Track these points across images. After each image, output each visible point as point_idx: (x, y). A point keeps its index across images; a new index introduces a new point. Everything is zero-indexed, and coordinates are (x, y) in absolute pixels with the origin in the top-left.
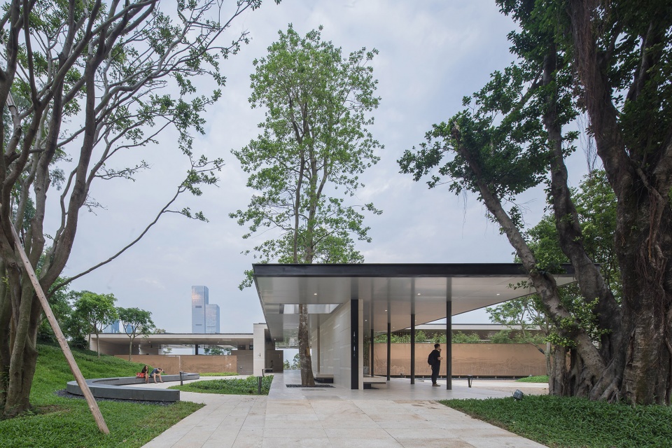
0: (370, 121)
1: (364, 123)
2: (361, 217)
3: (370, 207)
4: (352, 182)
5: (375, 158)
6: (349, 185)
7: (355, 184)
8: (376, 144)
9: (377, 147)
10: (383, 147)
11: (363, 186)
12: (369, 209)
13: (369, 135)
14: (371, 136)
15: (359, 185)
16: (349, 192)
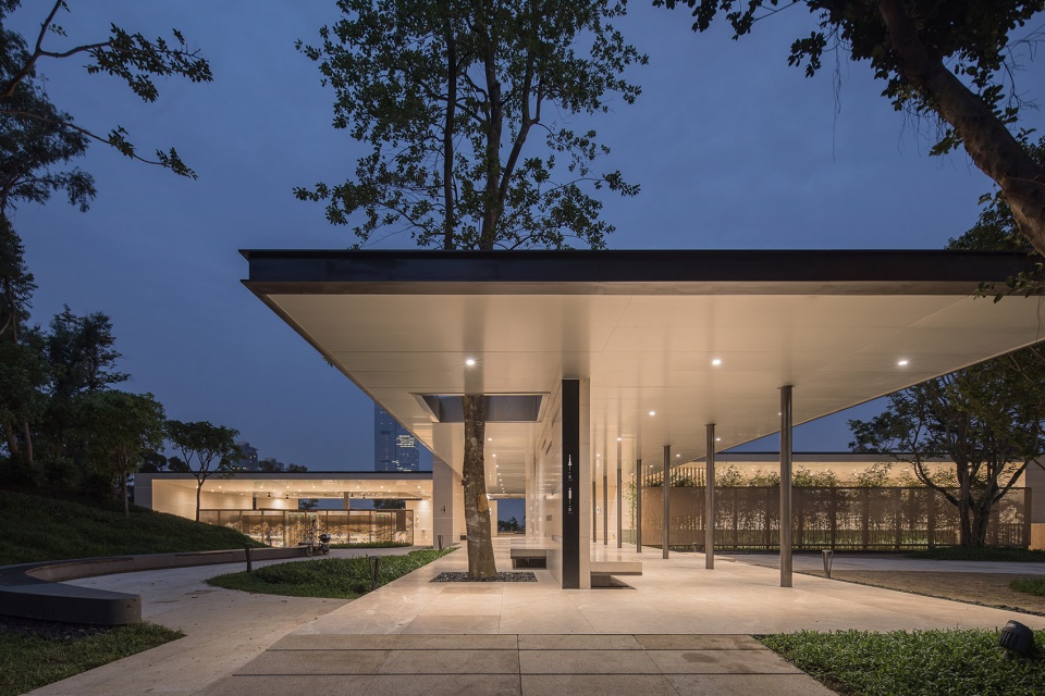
0: (617, 8)
1: (605, 13)
2: (595, 204)
3: (614, 180)
4: (584, 143)
5: (631, 89)
6: (576, 150)
7: (589, 147)
8: (631, 56)
9: (632, 62)
10: (645, 60)
11: (606, 150)
12: (613, 187)
13: (617, 37)
14: (621, 40)
15: (598, 150)
16: (578, 167)
